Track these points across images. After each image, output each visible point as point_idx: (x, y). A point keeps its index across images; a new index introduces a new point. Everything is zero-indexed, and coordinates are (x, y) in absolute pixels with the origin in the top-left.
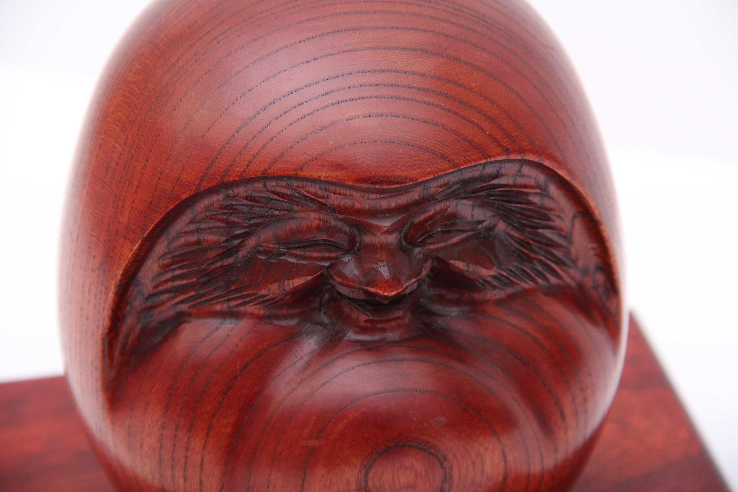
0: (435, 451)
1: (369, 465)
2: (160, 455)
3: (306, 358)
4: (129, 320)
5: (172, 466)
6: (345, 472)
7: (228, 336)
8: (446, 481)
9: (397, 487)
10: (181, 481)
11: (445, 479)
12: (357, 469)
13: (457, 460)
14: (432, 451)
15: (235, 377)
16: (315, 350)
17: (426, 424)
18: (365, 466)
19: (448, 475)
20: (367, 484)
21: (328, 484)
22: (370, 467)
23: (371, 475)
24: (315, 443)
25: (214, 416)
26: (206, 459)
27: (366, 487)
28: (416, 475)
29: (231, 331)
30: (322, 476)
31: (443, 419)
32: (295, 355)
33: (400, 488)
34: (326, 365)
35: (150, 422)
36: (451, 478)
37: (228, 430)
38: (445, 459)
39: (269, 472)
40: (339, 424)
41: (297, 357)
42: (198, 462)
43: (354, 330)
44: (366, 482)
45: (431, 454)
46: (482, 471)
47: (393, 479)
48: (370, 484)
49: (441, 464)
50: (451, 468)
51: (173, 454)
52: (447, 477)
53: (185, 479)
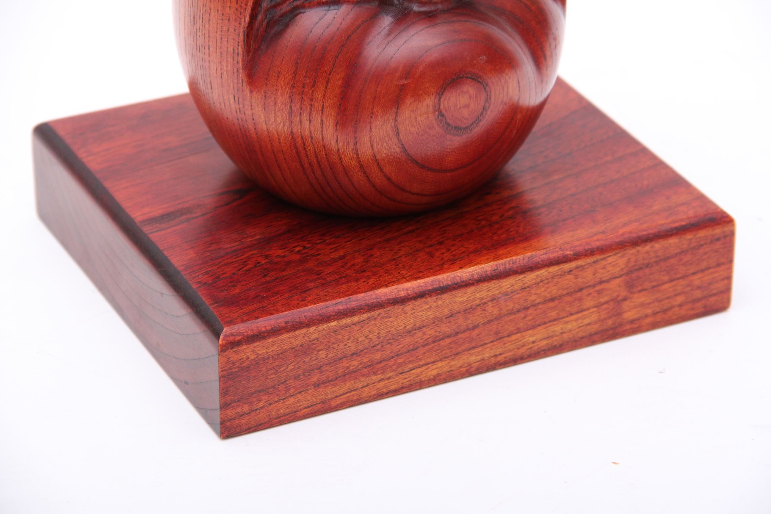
0: (481, 80)
1: (441, 92)
2: (291, 107)
3: (388, 28)
4: (260, 17)
5: (301, 113)
6: (426, 99)
7: (334, 18)
8: (487, 101)
9: (458, 107)
10: (307, 123)
11: (487, 100)
12: (434, 97)
13: (494, 85)
14: (479, 80)
15: (343, 46)
16: (392, 22)
17: (475, 62)
18: (439, 94)
19: (488, 97)
20: (440, 106)
21: (414, 109)
22: (442, 94)
23: (442, 100)
24: (405, 82)
25: (330, 74)
26: (325, 105)
27: (439, 108)
28: (470, 97)
29: (336, 14)
30: (410, 104)
31: (484, 57)
32: (380, 26)
33: (460, 108)
34: (403, 30)
35: (282, 85)
36: (490, 98)
37: (340, 82)
38: (487, 85)
39: (372, 107)
40: (420, 67)
41: (381, 28)
42: (320, 108)
43: (417, 6)
44: (439, 104)
45: (479, 82)
46: (507, 93)
47: (456, 101)
48: (442, 106)
49: (485, 88)
50: (490, 91)
51: (301, 104)
52: (488, 99)
53: (310, 121)
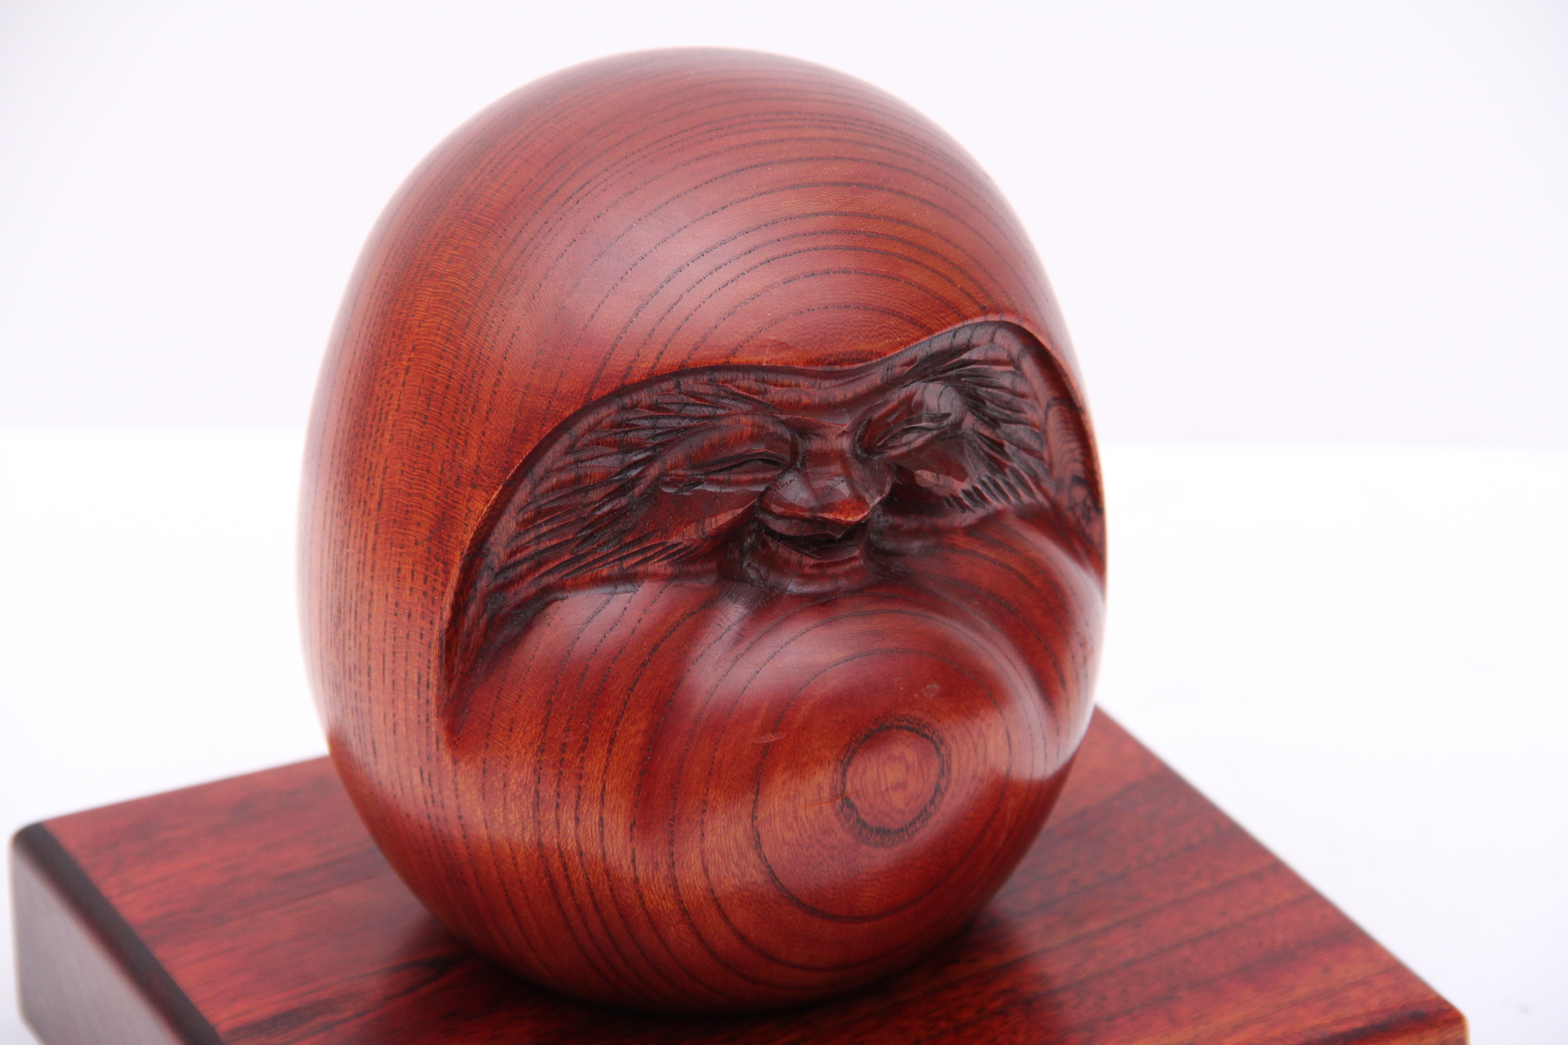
0: (929, 731)
1: (847, 759)
2: (537, 792)
3: (736, 628)
4: (472, 609)
5: (558, 806)
6: (815, 772)
7: (626, 609)
8: (943, 774)
9: (884, 787)
10: (571, 824)
11: (942, 772)
12: (831, 768)
13: (956, 743)
14: (926, 732)
15: (643, 665)
16: (745, 616)
17: (916, 695)
18: (842, 762)
19: (945, 767)
20: (844, 788)
21: (792, 793)
22: (849, 763)
23: (849, 775)
24: (771, 738)
25: (617, 723)
26: (609, 788)
27: (843, 791)
28: (908, 769)
29: (629, 602)
30: (784, 783)
31: (936, 686)
32: (720, 625)
33: (887, 789)
34: (769, 632)
35: (520, 747)
36: (949, 770)
37: (638, 740)
38: (941, 742)
39: (705, 790)
40: (803, 707)
41: (722, 627)
42: (598, 794)
43: (796, 582)
44: (844, 784)
45: (924, 736)
46: (985, 758)
47: (879, 776)
48: (849, 787)
49: (938, 750)
50: (950, 756)
51: (558, 786)
52: (945, 771)
53: (577, 820)
